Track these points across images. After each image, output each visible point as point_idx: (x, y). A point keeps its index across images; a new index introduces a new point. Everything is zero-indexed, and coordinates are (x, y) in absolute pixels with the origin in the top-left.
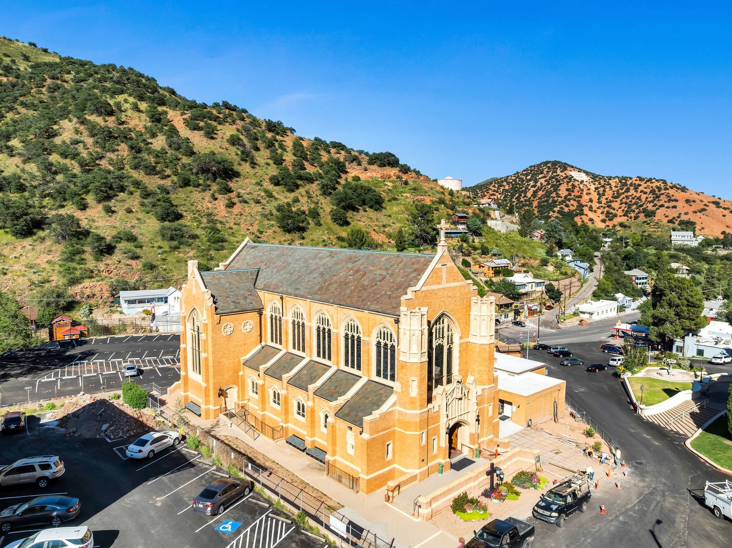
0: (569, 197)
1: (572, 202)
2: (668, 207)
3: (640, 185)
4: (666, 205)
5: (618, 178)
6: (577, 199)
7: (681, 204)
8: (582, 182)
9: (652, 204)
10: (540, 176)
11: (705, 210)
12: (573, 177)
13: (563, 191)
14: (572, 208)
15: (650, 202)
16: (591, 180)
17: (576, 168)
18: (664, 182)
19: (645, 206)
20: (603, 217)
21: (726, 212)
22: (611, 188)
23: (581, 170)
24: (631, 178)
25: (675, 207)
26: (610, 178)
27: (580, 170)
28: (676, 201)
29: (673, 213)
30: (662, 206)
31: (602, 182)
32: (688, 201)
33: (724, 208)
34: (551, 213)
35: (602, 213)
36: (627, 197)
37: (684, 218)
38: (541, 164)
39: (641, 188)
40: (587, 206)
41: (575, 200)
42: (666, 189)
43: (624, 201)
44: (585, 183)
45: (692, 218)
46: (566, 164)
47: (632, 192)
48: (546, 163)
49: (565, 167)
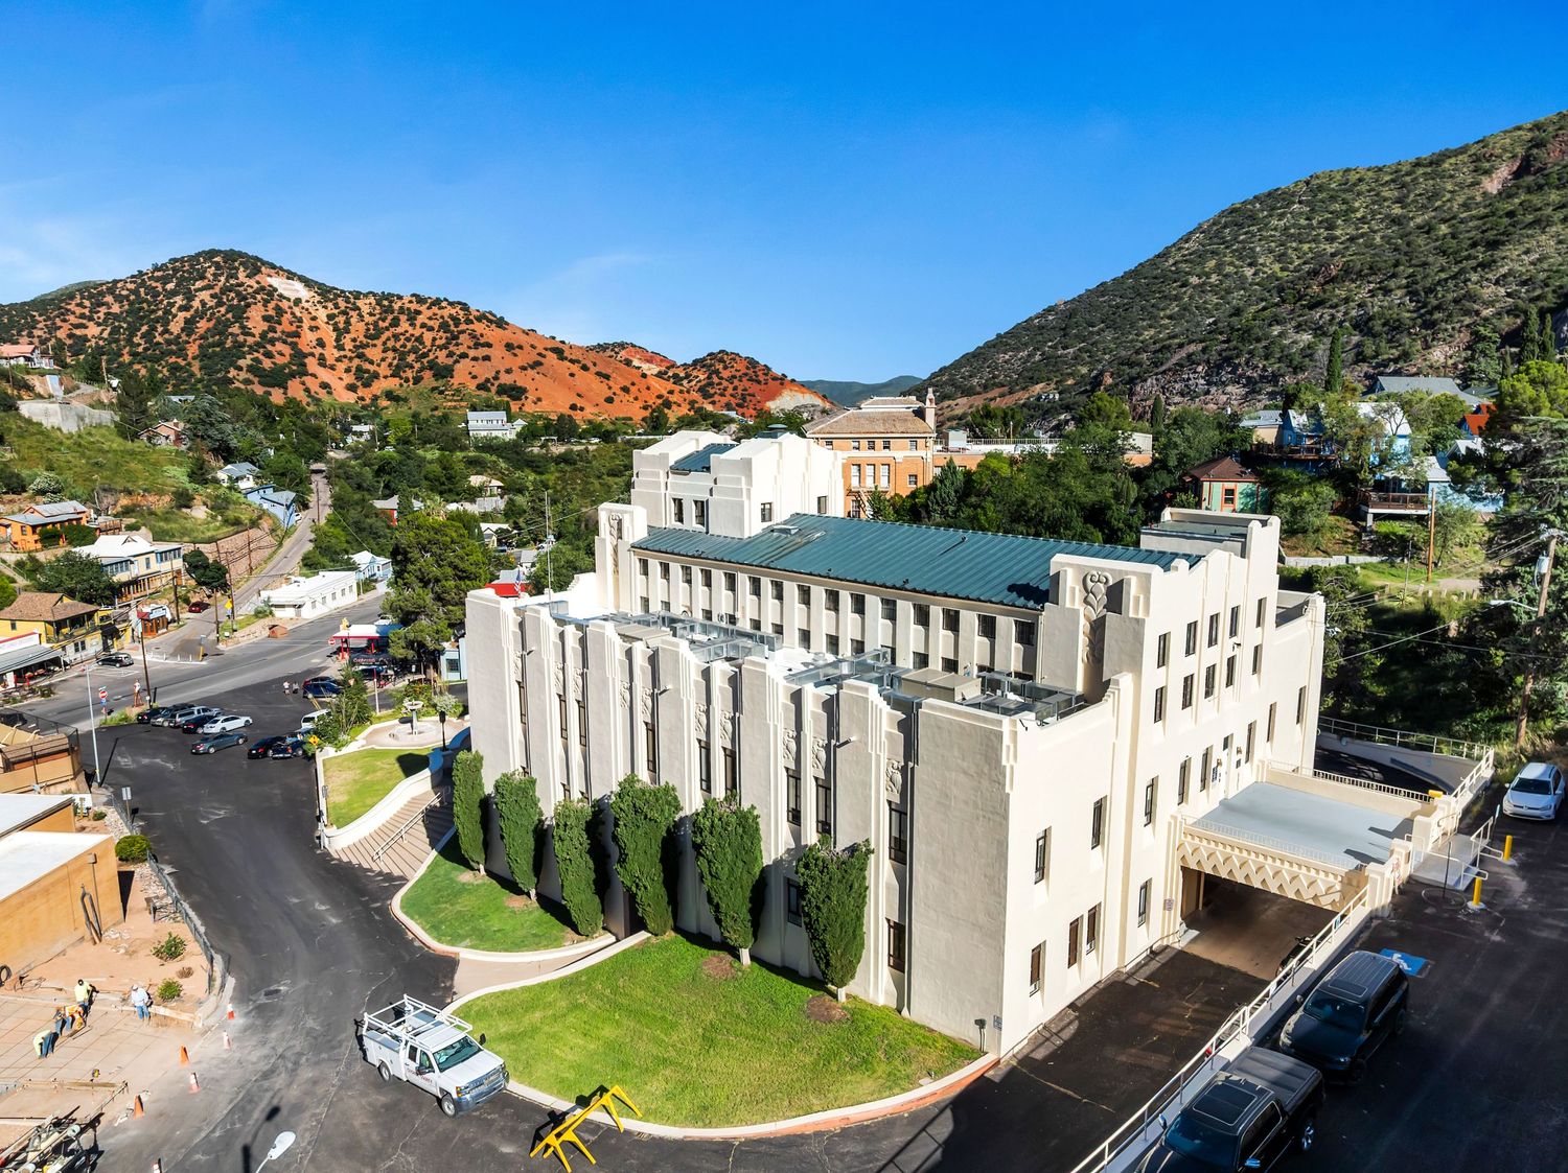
0: (270, 335)
1: (279, 346)
2: (475, 359)
3: (418, 313)
4: (472, 353)
5: (374, 295)
6: (290, 340)
7: (497, 352)
8: (298, 301)
9: (445, 352)
10: (199, 284)
11: (541, 364)
12: (276, 290)
13: (256, 320)
14: (280, 360)
15: (441, 348)
16: (318, 298)
17: (281, 269)
18: (465, 307)
19: (431, 356)
20: (349, 379)
21: (575, 368)
22: (361, 316)
23: (295, 274)
24: (400, 298)
25: (487, 358)
26: (357, 295)
27: (291, 275)
28: (489, 345)
29: (484, 371)
30: (464, 356)
31: (342, 304)
32: (509, 347)
33: (572, 361)
34: (233, 373)
35: (348, 370)
36: (396, 337)
37: (506, 379)
38: (199, 255)
39: (421, 319)
40: (313, 355)
41: (285, 342)
42: (469, 322)
43: (390, 344)
44: (306, 305)
45: (521, 380)
46: (257, 259)
47: (404, 326)
48: (211, 254)
49: (255, 265)
